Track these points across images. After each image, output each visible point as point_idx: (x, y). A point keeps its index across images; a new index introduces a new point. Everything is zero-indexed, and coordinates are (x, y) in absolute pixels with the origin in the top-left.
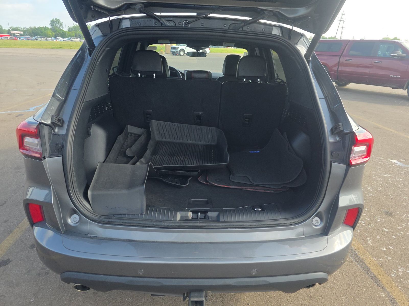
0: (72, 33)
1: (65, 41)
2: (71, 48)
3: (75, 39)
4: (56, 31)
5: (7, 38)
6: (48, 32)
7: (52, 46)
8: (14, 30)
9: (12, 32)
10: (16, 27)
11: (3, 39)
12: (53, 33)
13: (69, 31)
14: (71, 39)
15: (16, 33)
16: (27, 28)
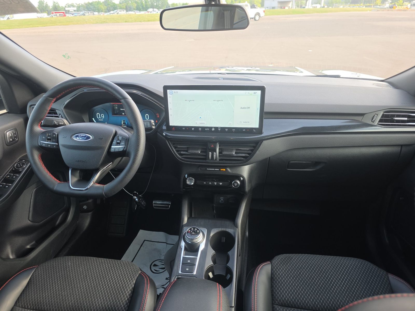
0: (123, 5)
1: (111, 14)
2: (115, 21)
3: (121, 11)
4: (108, 5)
5: (57, 15)
6: (100, 6)
7: (96, 21)
8: (69, 6)
9: (67, 9)
10: (72, 4)
11: (52, 17)
12: (106, 7)
13: (120, 3)
14: (117, 12)
15: (71, 9)
16: (82, 4)
